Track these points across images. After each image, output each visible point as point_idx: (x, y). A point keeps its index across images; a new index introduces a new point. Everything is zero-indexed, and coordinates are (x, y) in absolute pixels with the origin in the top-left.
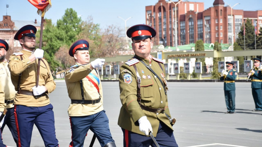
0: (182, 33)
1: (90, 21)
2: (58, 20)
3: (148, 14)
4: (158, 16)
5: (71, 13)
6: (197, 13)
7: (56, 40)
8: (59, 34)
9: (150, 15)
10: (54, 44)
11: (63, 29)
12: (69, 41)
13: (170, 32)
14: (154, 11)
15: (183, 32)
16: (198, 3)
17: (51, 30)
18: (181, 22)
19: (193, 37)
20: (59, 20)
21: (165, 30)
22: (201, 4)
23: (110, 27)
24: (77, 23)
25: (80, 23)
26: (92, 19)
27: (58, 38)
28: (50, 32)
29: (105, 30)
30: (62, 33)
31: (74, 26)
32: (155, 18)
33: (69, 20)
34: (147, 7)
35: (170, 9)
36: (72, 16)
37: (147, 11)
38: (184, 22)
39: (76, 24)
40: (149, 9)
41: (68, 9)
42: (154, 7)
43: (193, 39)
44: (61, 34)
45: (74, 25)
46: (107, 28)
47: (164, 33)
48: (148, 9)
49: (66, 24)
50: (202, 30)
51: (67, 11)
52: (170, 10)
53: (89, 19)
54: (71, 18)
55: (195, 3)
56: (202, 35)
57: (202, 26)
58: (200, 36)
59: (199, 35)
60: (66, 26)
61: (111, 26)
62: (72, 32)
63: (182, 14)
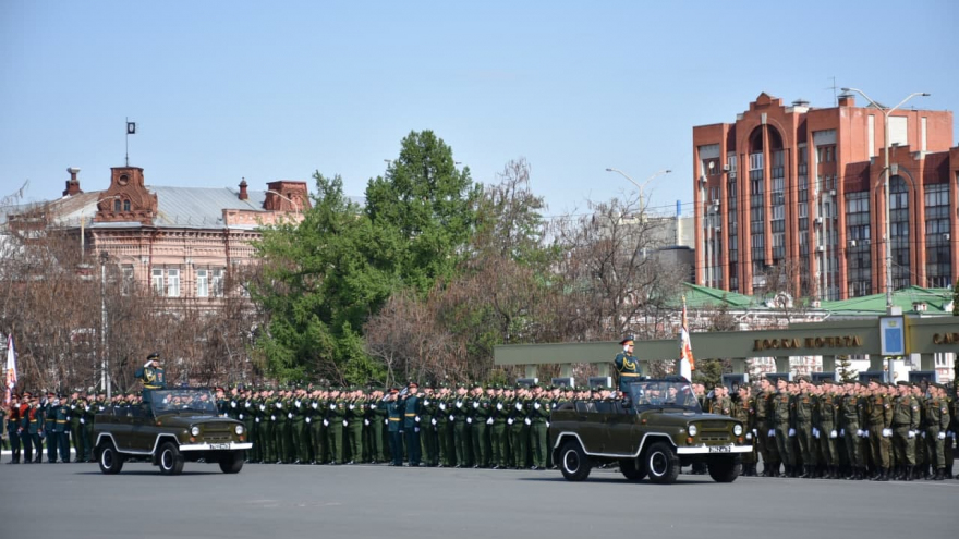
0: (854, 243)
1: (514, 183)
2: (371, 181)
3: (706, 162)
4: (748, 167)
5: (428, 149)
6: (922, 157)
7: (362, 266)
8: (376, 239)
9: (711, 165)
10: (355, 282)
11: (392, 220)
12: (418, 270)
13: (798, 238)
14: (732, 147)
15: (862, 238)
16: (926, 114)
17: (339, 224)
18: (853, 195)
19: (905, 261)
20: (375, 179)
21: (778, 227)
22: (941, 119)
23: (602, 208)
24: (450, 193)
25: (465, 195)
26: (525, 177)
27: (371, 259)
28: (333, 230)
29: (583, 220)
30: (388, 235)
31: (438, 207)
32: (733, 176)
33: (418, 182)
34: (698, 131)
35: (802, 137)
36: (432, 163)
37: (698, 147)
38: (865, 194)
39: (449, 198)
40: (709, 141)
41: (413, 134)
42: (733, 128)
43: (906, 269)
44: (384, 239)
45: (438, 202)
46: (590, 213)
47: (772, 241)
48: (704, 137)
49: (406, 198)
50: (947, 229)
51: (408, 143)
52: (802, 145)
53: (513, 176)
54: (426, 172)
55: (914, 115)
56: (946, 250)
57: (945, 211)
58: (940, 255)
59: (934, 252)
60: (404, 208)
61: (609, 206)
62: (432, 233)
63: (856, 159)
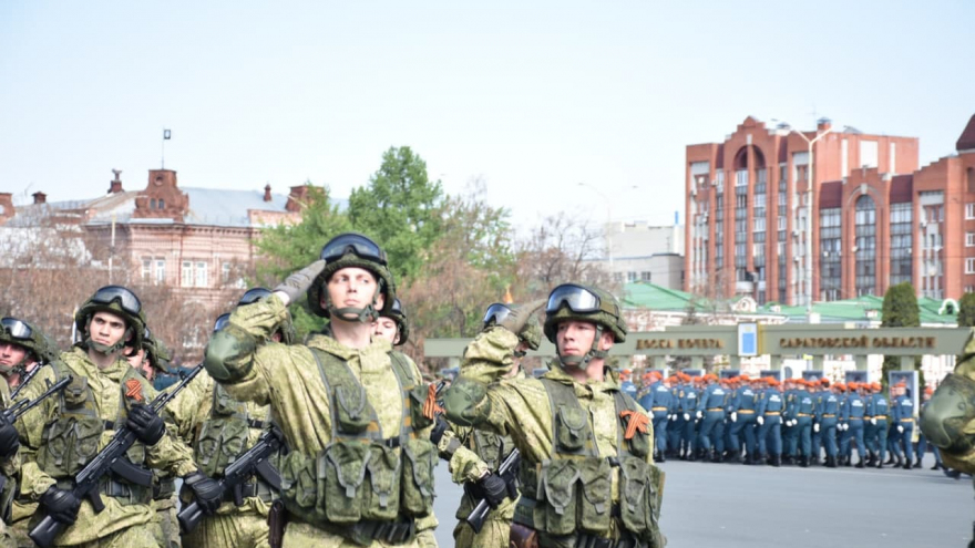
1: (474, 195)
2: (353, 190)
5: (405, 162)
11: (371, 224)
17: (325, 226)
20: (357, 189)
23: (550, 220)
24: (424, 201)
25: (437, 203)
26: (484, 190)
28: (320, 231)
29: (533, 230)
31: (413, 214)
33: (396, 191)
36: (408, 175)
39: (422, 207)
41: (392, 149)
45: (413, 210)
46: (539, 224)
49: (385, 206)
51: (389, 157)
54: (404, 182)
60: (381, 214)
61: (556, 219)
62: (406, 237)
